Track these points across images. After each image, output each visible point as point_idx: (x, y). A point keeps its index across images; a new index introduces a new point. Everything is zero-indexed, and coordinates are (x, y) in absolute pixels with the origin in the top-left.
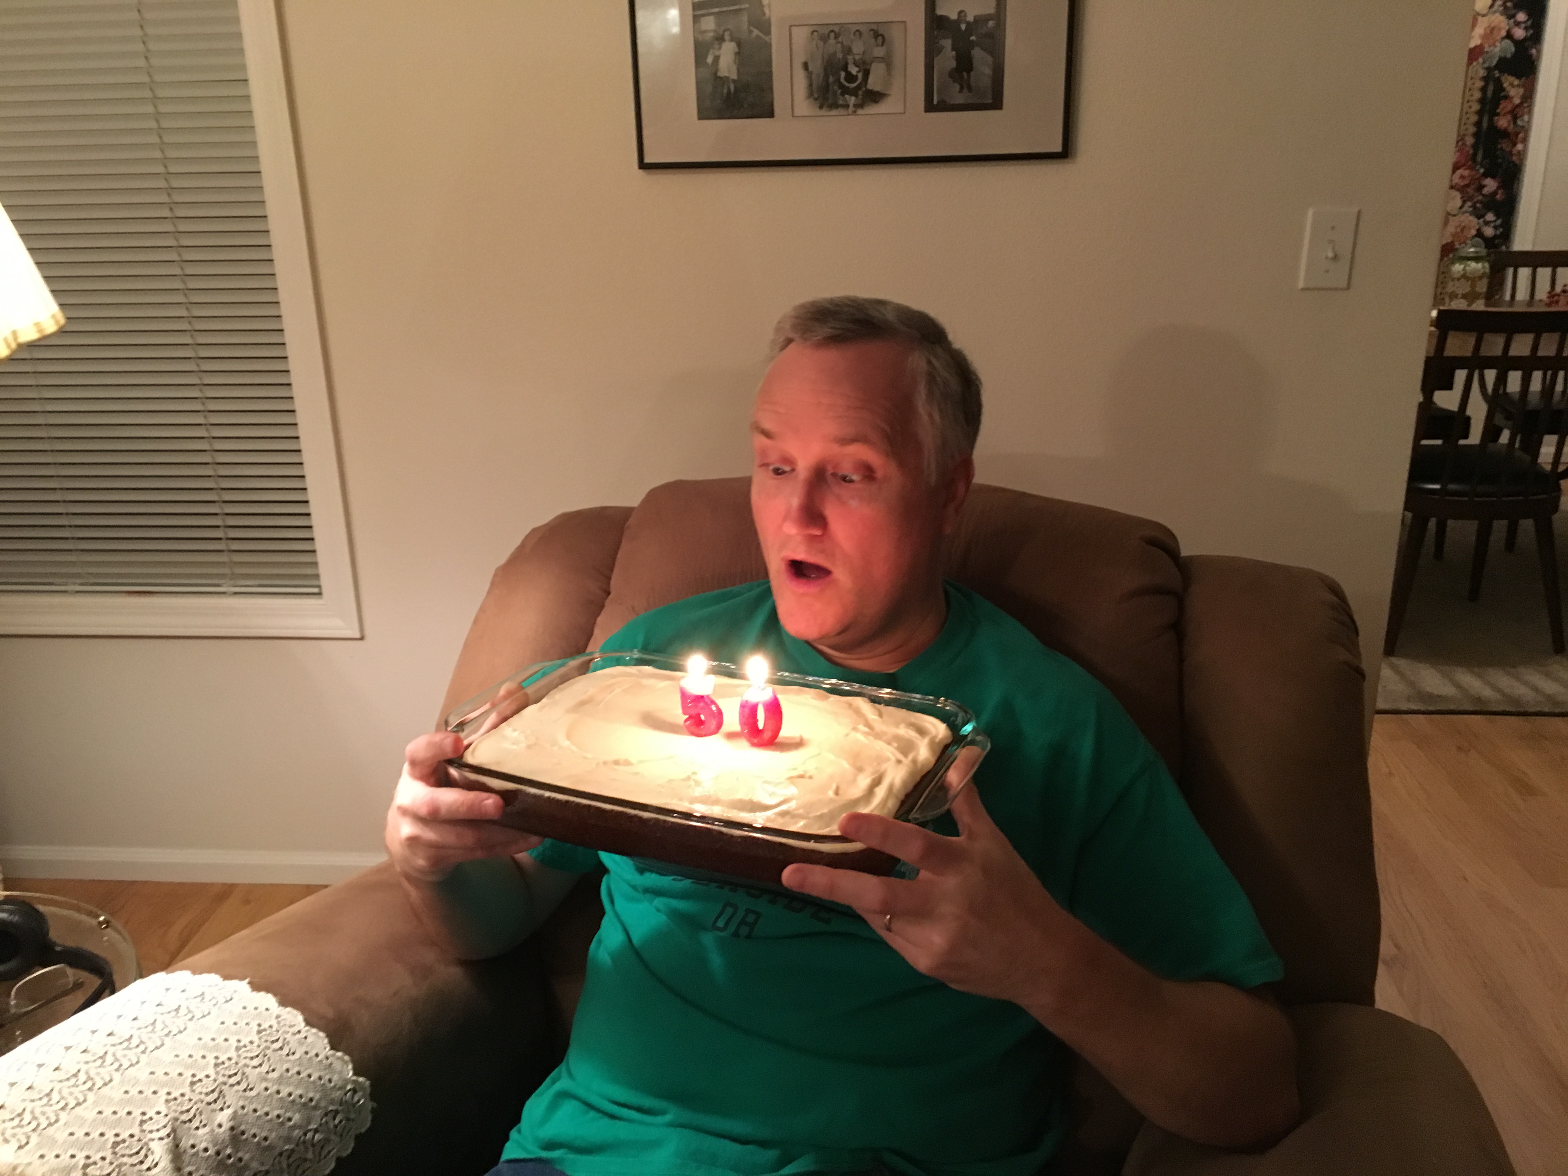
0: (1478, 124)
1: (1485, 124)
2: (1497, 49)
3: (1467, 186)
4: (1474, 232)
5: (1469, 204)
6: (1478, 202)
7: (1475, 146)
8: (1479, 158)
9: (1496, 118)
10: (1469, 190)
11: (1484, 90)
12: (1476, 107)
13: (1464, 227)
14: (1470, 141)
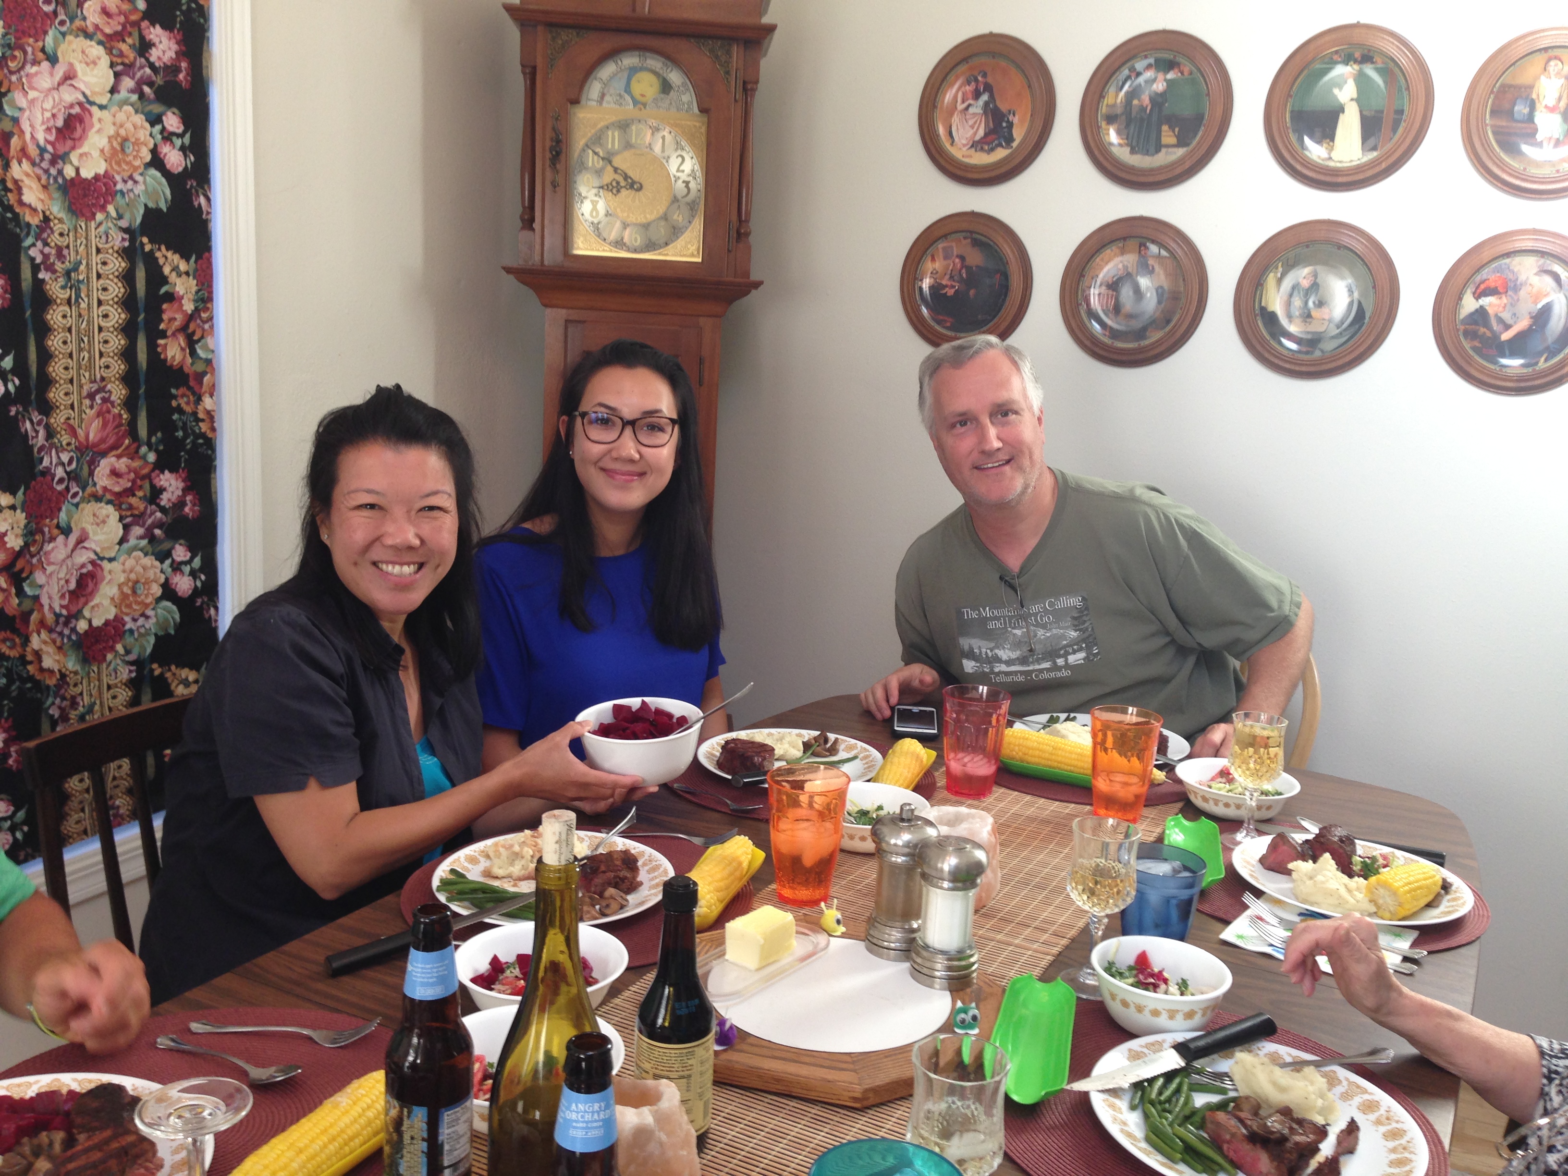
0: (128, 354)
1: (142, 356)
2: (139, 189)
3: (130, 492)
4: (157, 591)
5: (138, 531)
6: (155, 525)
7: (130, 404)
8: (143, 432)
9: (161, 342)
10: (133, 501)
11: (128, 277)
12: (117, 316)
13: (137, 582)
14: (118, 392)
